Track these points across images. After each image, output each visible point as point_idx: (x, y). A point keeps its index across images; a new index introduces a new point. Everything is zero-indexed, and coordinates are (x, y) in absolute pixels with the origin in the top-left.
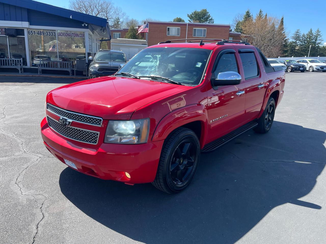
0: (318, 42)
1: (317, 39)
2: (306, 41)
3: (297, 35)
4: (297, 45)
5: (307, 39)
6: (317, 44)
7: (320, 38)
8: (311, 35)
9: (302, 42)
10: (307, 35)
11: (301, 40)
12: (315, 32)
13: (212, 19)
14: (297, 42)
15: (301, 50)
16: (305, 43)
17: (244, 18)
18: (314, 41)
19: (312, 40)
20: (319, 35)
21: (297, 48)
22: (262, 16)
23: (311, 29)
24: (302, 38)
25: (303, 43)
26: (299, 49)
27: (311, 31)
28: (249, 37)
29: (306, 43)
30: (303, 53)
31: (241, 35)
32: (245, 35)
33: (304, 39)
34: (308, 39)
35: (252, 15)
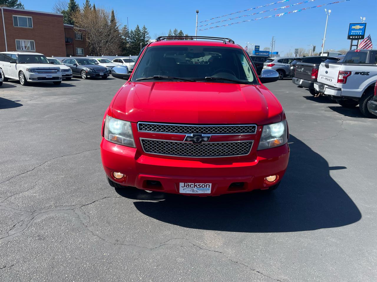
0: (146, 39)
1: (145, 36)
2: (135, 38)
3: (125, 31)
4: (128, 42)
5: (135, 36)
6: (146, 42)
7: (148, 35)
8: (139, 32)
9: (132, 39)
10: (135, 31)
11: (130, 37)
12: (142, 29)
13: (20, 4)
14: (127, 39)
15: (132, 47)
16: (134, 40)
17: (69, 6)
18: (142, 38)
19: (141, 37)
20: (146, 32)
21: (128, 46)
22: (90, 6)
23: (138, 26)
24: (131, 34)
25: (133, 41)
26: (130, 47)
27: (138, 28)
28: (84, 30)
29: (136, 40)
30: (135, 51)
31: (74, 28)
32: (79, 29)
33: (133, 36)
34: (137, 36)
35: (78, 5)
